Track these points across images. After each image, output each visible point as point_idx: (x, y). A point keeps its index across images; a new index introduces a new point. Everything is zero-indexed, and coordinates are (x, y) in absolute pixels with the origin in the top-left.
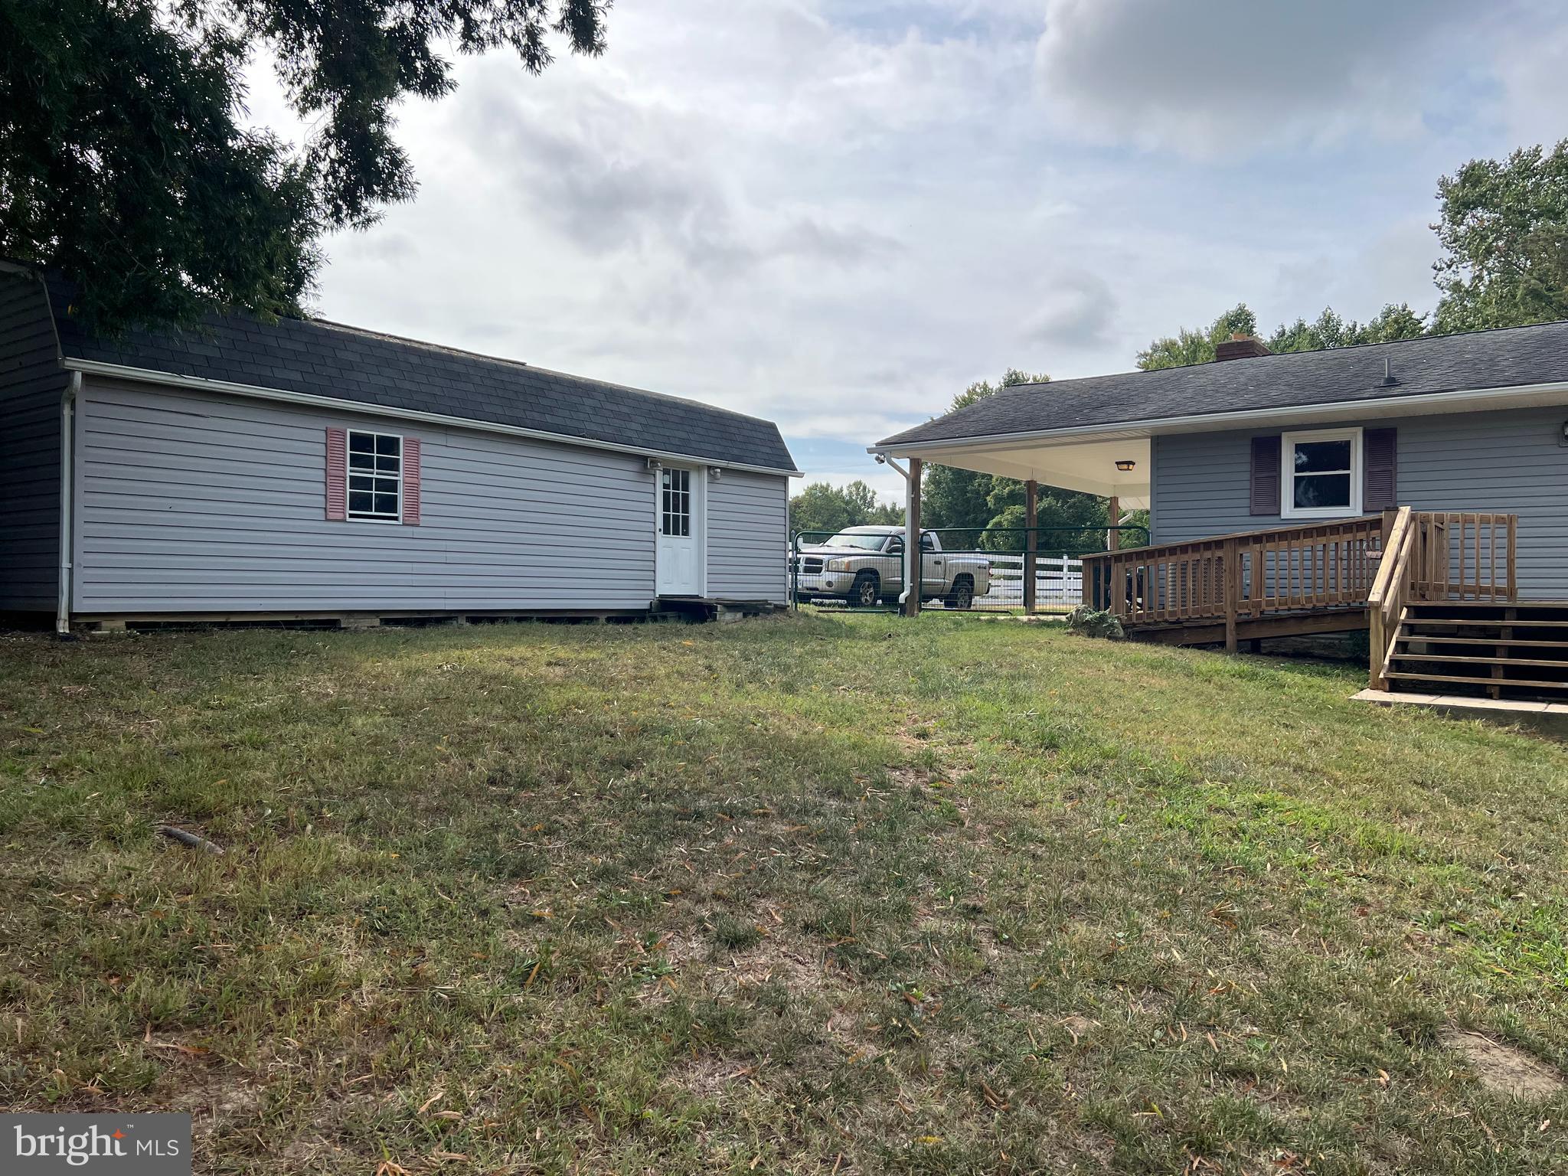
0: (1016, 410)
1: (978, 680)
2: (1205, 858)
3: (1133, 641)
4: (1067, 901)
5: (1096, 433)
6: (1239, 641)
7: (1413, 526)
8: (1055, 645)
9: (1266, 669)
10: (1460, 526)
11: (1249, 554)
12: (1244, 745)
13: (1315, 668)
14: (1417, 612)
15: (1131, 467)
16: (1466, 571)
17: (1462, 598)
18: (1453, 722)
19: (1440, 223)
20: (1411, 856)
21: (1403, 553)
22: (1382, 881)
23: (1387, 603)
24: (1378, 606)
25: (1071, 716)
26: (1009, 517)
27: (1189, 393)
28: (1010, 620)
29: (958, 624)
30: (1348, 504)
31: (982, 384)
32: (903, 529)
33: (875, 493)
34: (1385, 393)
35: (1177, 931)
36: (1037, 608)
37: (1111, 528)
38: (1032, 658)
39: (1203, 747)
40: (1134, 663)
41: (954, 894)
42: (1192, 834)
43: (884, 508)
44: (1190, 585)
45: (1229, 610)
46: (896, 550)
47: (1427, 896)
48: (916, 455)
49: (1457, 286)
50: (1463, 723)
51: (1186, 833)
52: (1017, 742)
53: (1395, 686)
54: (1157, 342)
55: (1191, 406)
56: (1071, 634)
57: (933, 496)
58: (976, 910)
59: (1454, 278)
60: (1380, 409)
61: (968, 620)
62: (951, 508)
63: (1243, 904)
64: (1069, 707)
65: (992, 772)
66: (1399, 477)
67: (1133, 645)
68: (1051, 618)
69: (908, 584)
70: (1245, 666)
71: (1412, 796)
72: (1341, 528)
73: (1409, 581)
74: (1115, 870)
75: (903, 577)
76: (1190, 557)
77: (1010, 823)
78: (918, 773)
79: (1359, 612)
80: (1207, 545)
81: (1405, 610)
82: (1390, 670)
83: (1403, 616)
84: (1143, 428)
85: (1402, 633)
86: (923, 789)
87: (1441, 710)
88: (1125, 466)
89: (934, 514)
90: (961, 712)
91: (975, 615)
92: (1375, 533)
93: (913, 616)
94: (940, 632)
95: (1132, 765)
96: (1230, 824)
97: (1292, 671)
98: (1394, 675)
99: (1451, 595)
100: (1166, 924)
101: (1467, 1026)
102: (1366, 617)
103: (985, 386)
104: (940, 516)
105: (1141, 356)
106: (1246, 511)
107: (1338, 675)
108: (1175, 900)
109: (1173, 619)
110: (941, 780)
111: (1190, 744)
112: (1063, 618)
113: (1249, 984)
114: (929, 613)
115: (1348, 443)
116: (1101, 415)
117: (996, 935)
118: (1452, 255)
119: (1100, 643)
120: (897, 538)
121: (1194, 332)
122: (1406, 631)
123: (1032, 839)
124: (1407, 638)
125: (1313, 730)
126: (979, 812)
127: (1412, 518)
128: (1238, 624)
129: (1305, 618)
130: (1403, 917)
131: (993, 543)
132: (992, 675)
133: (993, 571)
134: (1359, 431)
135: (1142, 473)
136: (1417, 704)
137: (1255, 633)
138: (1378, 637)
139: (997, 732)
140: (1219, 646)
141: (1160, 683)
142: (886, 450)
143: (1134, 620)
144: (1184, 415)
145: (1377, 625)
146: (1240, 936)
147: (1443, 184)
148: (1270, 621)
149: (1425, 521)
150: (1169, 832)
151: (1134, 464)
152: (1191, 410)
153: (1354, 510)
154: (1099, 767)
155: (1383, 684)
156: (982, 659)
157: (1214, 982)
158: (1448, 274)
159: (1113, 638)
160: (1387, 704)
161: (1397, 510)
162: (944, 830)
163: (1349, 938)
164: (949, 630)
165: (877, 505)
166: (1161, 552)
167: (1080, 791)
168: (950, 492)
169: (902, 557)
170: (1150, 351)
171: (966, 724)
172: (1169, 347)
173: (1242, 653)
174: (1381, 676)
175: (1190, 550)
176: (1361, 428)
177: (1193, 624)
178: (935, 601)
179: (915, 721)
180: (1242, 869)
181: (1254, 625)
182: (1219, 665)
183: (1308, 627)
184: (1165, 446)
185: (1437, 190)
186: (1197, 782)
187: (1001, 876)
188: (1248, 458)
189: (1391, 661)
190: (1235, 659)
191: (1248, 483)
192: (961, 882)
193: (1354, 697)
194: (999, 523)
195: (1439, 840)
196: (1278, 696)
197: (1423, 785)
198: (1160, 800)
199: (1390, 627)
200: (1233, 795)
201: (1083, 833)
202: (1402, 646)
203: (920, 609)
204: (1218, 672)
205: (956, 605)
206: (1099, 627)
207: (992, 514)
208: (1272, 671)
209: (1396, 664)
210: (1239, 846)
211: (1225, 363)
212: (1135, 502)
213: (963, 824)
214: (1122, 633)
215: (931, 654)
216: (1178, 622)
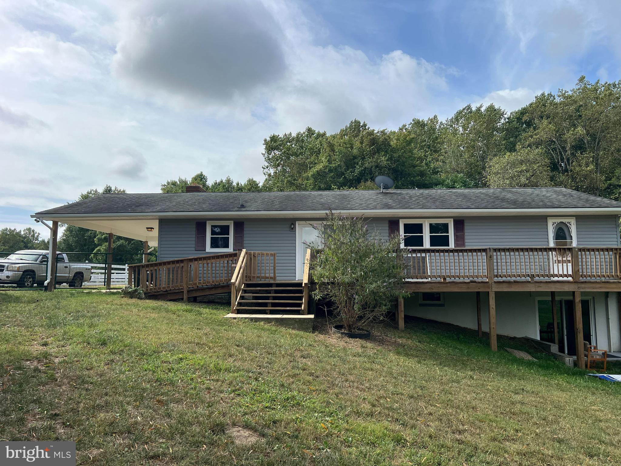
0: (104, 204)
1: (77, 318)
2: (157, 381)
3: (148, 299)
4: (98, 405)
5: (137, 216)
6: (188, 298)
7: (246, 256)
8: (115, 302)
9: (196, 308)
10: (260, 256)
11: (193, 265)
12: (180, 337)
13: (214, 307)
14: (247, 285)
15: (152, 230)
16: (262, 271)
17: (261, 280)
18: (255, 323)
19: (264, 153)
20: (228, 370)
21: (243, 265)
22: (218, 381)
23: (237, 283)
24: (234, 283)
25: (114, 331)
26: (104, 247)
27: (174, 204)
28: (98, 292)
29: (72, 294)
30: (228, 247)
31: (95, 190)
32: (48, 252)
33: (39, 234)
34: (240, 210)
35: (141, 410)
36: (112, 286)
37: (144, 254)
38: (103, 308)
39: (165, 339)
40: (146, 308)
41: (47, 410)
42: (154, 372)
43: (43, 241)
44: (171, 276)
45: (185, 286)
46: (44, 261)
47: (230, 384)
48: (56, 220)
49: (270, 175)
50: (258, 323)
51: (151, 372)
52: (89, 344)
53: (239, 312)
54: (169, 181)
55: (174, 209)
56: (123, 297)
57: (68, 237)
58: (56, 415)
59: (269, 172)
60: (239, 215)
61: (78, 293)
62: (77, 242)
63: (168, 395)
64: (114, 328)
65: (75, 357)
66: (245, 239)
67: (147, 301)
68: (115, 291)
69: (49, 277)
70: (189, 307)
71: (233, 350)
72: (224, 256)
73: (245, 275)
74: (120, 390)
75: (47, 273)
76: (171, 266)
77: (79, 377)
78: (39, 361)
79: (228, 286)
80: (178, 262)
81: (243, 285)
82: (238, 306)
83: (242, 287)
84: (155, 216)
85: (242, 293)
86: (40, 367)
87: (252, 319)
88: (150, 230)
89: (68, 245)
90: (65, 333)
91: (81, 290)
92: (235, 258)
93: (51, 291)
94: (63, 298)
95: (135, 348)
96: (168, 367)
97: (206, 308)
98: (238, 308)
99: (258, 279)
100: (137, 407)
101: (234, 425)
102: (230, 288)
103: (96, 191)
104: (71, 245)
105: (162, 185)
106: (194, 249)
107: (221, 309)
108: (142, 398)
109: (165, 290)
110: (50, 363)
111: (159, 338)
112: (120, 290)
113: (164, 424)
114: (60, 290)
115: (229, 226)
116: (139, 209)
117: (64, 424)
118: (268, 164)
119: (134, 300)
120: (45, 256)
121: (184, 179)
122: (243, 293)
123: (87, 382)
124: (244, 295)
125: (207, 330)
126: (65, 374)
127: (246, 253)
128: (188, 291)
129: (212, 288)
130: (221, 392)
131: (96, 258)
132: (83, 316)
133: (92, 271)
134: (232, 222)
135: (155, 233)
136: (244, 318)
137: (194, 294)
138: (234, 295)
139: (80, 340)
140: (180, 300)
141: (154, 315)
142: (40, 216)
143: (149, 291)
144: (171, 212)
145: (234, 290)
146: (164, 407)
147: (265, 140)
148: (200, 290)
149: (250, 254)
150: (145, 373)
151: (153, 229)
152: (174, 210)
153: (230, 250)
154: (122, 351)
155: (235, 311)
156: (80, 309)
157: (151, 426)
158: (266, 170)
159: (140, 298)
160: (235, 318)
161: (241, 250)
162: (47, 384)
163: (203, 402)
164: (68, 297)
165: (40, 239)
166: (160, 264)
167: (112, 361)
168: (77, 236)
169: (47, 265)
170: (167, 184)
171: (67, 338)
172: (174, 184)
173: (189, 302)
174: (234, 308)
175: (171, 263)
176: (233, 221)
177: (171, 292)
178: (65, 284)
179: (43, 339)
180: (170, 383)
181: (194, 292)
182: (179, 308)
183: (213, 292)
184: (164, 223)
185: (263, 142)
186: (160, 353)
187: (70, 399)
188: (194, 229)
189: (238, 303)
190: (186, 305)
191: (195, 238)
192: (51, 404)
193: (225, 317)
194: (99, 250)
195: (238, 364)
196: (199, 318)
197: (238, 346)
198: (144, 361)
199: (238, 291)
200: (172, 356)
201: (109, 378)
202: (242, 298)
203: (55, 288)
204: (178, 310)
205: (74, 286)
206: (134, 294)
207: (97, 246)
208: (198, 309)
209: (240, 304)
210: (171, 375)
211: (189, 193)
212: (153, 244)
213: (57, 380)
214: (144, 296)
215: (56, 308)
216: (166, 291)
